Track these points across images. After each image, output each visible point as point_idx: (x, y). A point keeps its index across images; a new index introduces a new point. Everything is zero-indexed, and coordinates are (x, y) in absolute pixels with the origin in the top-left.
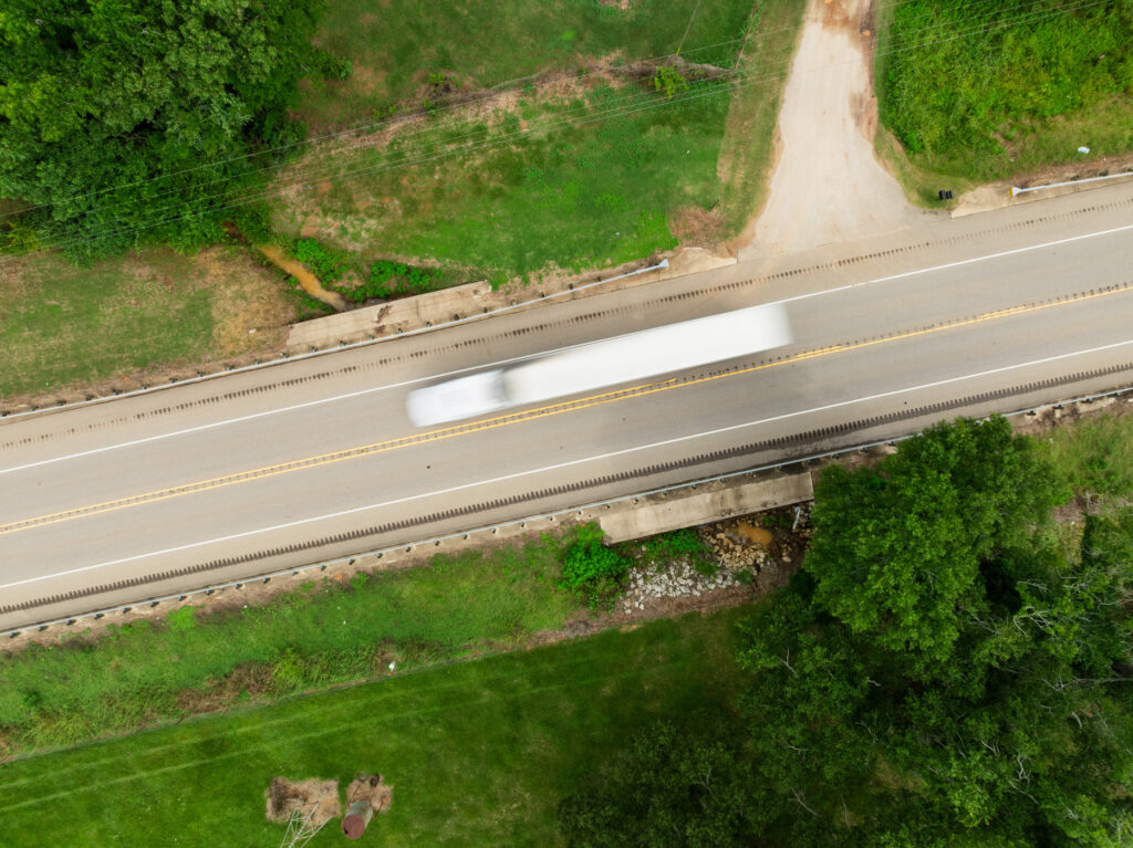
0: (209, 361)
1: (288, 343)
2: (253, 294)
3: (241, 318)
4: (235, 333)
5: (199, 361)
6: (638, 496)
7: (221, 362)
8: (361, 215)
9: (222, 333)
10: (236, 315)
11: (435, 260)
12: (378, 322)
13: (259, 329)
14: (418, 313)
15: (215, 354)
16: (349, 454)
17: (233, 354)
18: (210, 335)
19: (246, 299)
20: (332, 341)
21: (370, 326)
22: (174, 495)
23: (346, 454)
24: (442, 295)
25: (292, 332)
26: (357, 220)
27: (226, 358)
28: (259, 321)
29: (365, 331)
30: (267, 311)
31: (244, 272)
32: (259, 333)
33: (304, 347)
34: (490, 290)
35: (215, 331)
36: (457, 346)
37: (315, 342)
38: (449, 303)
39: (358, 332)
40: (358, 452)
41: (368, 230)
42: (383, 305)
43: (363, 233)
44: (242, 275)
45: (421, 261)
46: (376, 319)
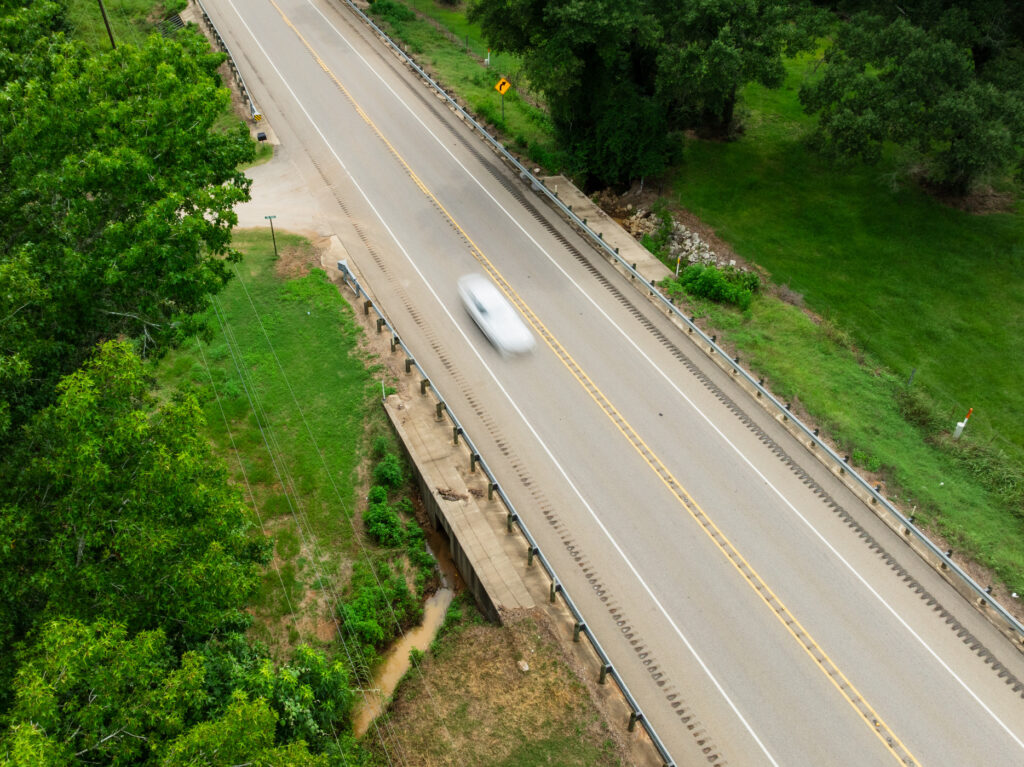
0: (604, 727)
1: (530, 605)
2: (451, 699)
3: (504, 699)
4: (535, 695)
5: (611, 744)
6: (612, 262)
7: (598, 704)
8: (294, 562)
9: (541, 720)
10: (500, 709)
11: (359, 468)
12: (465, 498)
13: (517, 657)
14: (442, 458)
15: (586, 719)
16: (683, 497)
17: (576, 687)
18: (550, 744)
19: (464, 708)
20: (510, 548)
21: (474, 506)
22: (896, 738)
23: (686, 500)
24: (411, 440)
25: (510, 605)
26: (301, 568)
27: (587, 696)
28: (500, 668)
29: (484, 511)
30: (480, 661)
31: (411, 729)
32: (525, 654)
33: (530, 581)
34: (396, 396)
35: (540, 735)
36: (480, 413)
37: (518, 569)
38: (421, 430)
39: (487, 519)
40: (675, 487)
41: (317, 554)
42: (439, 499)
43: (322, 560)
44: (418, 731)
45: (361, 484)
46: (461, 501)
